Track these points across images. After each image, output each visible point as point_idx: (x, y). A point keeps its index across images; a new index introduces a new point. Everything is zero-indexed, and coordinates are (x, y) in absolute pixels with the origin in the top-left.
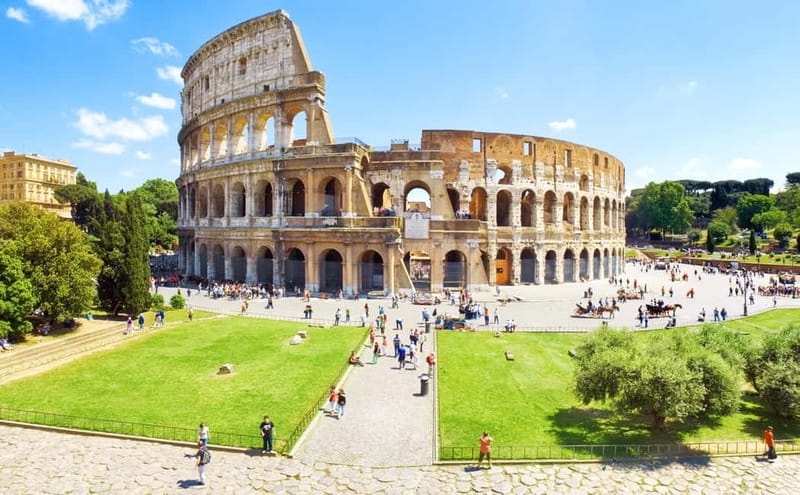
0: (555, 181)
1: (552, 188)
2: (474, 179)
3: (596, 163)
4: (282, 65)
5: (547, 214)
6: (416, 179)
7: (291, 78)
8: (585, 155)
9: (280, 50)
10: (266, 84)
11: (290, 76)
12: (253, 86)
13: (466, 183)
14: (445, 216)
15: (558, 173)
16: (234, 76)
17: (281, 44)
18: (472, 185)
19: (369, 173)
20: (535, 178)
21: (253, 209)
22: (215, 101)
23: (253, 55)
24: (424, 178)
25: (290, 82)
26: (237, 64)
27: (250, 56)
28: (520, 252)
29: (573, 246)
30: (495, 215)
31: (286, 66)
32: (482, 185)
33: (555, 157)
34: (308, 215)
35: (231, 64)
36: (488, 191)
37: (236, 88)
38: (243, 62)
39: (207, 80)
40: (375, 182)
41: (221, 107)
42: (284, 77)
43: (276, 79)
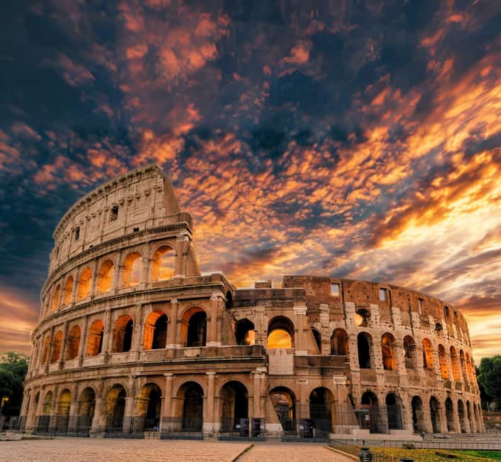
0: (412, 327)
1: (409, 333)
2: (334, 320)
3: (447, 314)
4: (153, 210)
5: (408, 359)
6: (279, 314)
7: (162, 220)
8: (436, 305)
9: (152, 196)
10: (136, 227)
11: (160, 218)
12: (123, 230)
13: (327, 324)
14: (309, 351)
15: (414, 319)
16: (104, 223)
17: (153, 191)
18: (333, 326)
19: (232, 310)
20: (392, 322)
21: (110, 346)
22: (83, 248)
23: (126, 203)
24: (288, 314)
25: (160, 223)
26: (109, 213)
27: (122, 204)
28: (385, 396)
29: (437, 393)
30: (357, 356)
31: (157, 210)
32: (343, 326)
33: (409, 304)
34: (169, 346)
35: (103, 214)
36: (349, 332)
37: (105, 233)
38: (115, 211)
39: (78, 232)
40: (238, 318)
41: (88, 252)
42: (154, 219)
43: (146, 222)
